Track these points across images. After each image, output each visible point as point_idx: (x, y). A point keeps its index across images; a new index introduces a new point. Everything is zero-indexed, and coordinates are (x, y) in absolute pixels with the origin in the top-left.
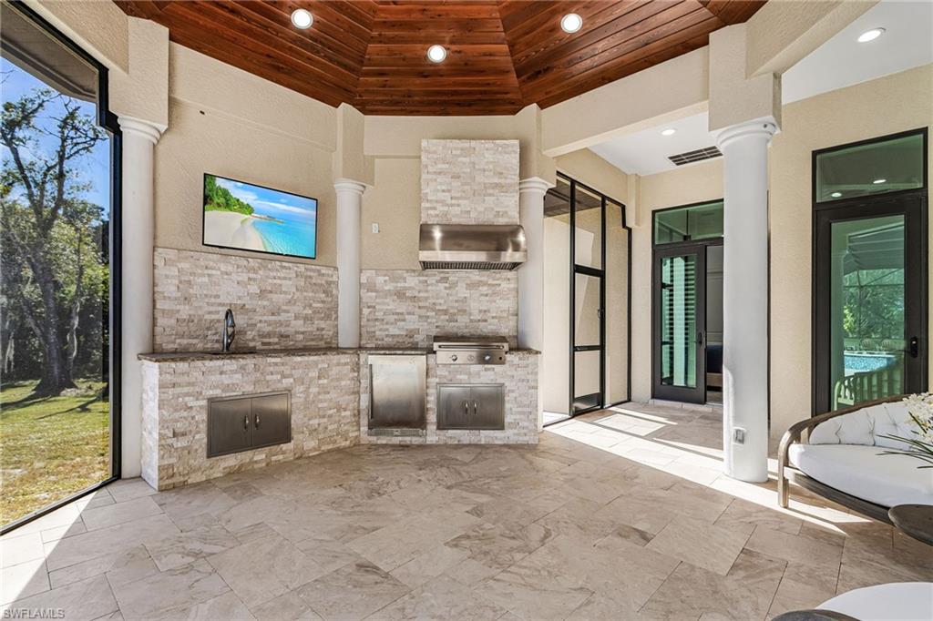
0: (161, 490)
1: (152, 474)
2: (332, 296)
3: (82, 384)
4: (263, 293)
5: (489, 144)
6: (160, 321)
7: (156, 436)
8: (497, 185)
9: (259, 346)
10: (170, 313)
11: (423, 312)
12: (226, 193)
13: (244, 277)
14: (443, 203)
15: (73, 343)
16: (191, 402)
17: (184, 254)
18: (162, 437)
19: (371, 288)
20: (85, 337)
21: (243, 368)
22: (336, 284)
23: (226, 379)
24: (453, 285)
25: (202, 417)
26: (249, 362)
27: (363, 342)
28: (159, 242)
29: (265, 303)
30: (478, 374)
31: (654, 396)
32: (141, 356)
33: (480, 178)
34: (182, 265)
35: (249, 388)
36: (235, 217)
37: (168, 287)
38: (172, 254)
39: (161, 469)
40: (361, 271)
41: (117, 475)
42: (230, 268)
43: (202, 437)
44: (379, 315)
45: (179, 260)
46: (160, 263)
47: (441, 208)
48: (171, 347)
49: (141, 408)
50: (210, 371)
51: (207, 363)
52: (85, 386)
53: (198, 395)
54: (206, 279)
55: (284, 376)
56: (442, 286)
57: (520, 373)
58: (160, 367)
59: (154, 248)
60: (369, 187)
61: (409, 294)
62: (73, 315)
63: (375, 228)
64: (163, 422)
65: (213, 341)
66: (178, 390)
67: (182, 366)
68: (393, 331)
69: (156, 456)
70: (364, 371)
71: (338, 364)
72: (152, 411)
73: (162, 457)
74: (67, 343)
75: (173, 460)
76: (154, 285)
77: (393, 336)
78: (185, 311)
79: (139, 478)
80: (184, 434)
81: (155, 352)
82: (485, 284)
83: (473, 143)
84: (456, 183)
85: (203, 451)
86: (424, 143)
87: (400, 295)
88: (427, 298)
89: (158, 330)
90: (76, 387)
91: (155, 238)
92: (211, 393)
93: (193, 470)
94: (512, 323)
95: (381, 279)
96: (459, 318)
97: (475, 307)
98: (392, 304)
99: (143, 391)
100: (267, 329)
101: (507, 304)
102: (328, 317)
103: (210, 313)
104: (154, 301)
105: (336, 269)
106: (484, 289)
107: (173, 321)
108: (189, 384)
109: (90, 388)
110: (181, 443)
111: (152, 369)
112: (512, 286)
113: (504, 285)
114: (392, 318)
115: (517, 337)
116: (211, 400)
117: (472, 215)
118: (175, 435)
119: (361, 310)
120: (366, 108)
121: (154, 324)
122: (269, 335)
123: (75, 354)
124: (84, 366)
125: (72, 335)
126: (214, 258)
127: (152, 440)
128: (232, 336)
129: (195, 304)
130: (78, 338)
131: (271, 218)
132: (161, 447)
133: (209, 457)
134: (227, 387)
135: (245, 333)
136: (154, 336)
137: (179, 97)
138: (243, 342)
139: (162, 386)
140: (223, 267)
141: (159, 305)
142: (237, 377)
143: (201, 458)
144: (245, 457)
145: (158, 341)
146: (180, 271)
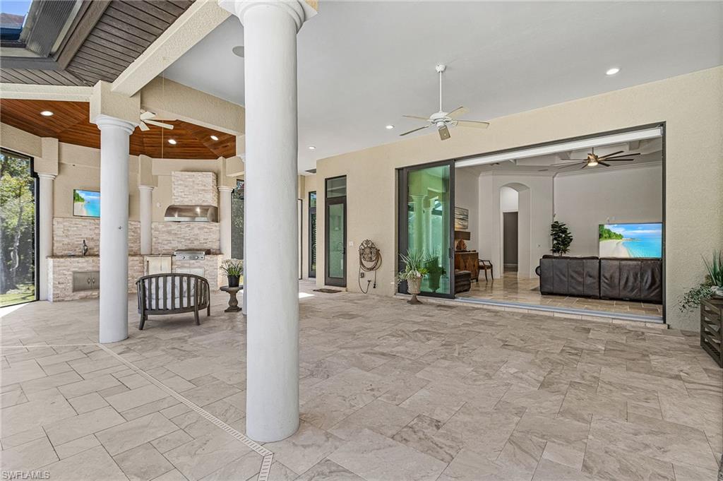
0: (54, 301)
1: (51, 297)
2: (137, 233)
3: (23, 288)
5: (200, 174)
6: (56, 245)
7: (52, 284)
8: (203, 190)
10: (60, 242)
11: (179, 240)
14: (181, 197)
15: (15, 259)
16: (66, 272)
17: (65, 219)
18: (54, 283)
19: (157, 230)
20: (25, 256)
21: (87, 261)
22: (140, 228)
23: (80, 265)
24: (193, 228)
25: (70, 278)
26: (91, 259)
27: (153, 252)
28: (55, 216)
30: (193, 264)
31: (309, 277)
32: (47, 257)
33: (196, 187)
34: (65, 224)
35: (90, 269)
37: (59, 232)
38: (60, 220)
39: (54, 294)
40: (152, 222)
41: (38, 299)
42: (86, 224)
43: (70, 285)
44: (160, 241)
45: (64, 222)
46: (55, 223)
47: (180, 199)
48: (60, 254)
49: (47, 275)
50: (74, 262)
51: (72, 259)
52: (24, 288)
53: (68, 270)
54: (75, 229)
56: (187, 229)
57: (210, 263)
58: (54, 262)
59: (53, 218)
60: (155, 187)
61: (173, 232)
62: (15, 240)
63: (158, 205)
64: (54, 279)
65: (78, 252)
66: (60, 268)
67: (62, 260)
68: (166, 247)
69: (52, 290)
70: (146, 263)
71: (132, 260)
72: (50, 275)
73: (54, 291)
74: (11, 260)
75: (59, 292)
76: (53, 231)
77: (166, 250)
78: (66, 241)
79: (46, 299)
80: (63, 283)
81: (53, 256)
82: (206, 228)
83: (193, 173)
84: (187, 189)
85: (71, 290)
86: (173, 173)
87: (169, 232)
88: (180, 234)
89: (55, 248)
90: (18, 289)
91: (53, 214)
92: (74, 269)
93: (66, 296)
94: (217, 244)
95: (161, 226)
96: (195, 242)
97: (202, 238)
98: (166, 237)
99: (48, 269)
101: (216, 236)
102: (136, 242)
103: (77, 241)
104: (53, 238)
105: (140, 222)
106: (206, 230)
107: (61, 244)
108: (65, 266)
109: (28, 289)
110: (61, 286)
111: (51, 260)
112: (218, 229)
113: (214, 228)
114: (166, 242)
115: (219, 250)
116: (75, 272)
117: (194, 201)
118: (59, 283)
119: (152, 240)
120: (152, 156)
121: (53, 246)
123: (17, 266)
124: (24, 276)
125: (14, 253)
126: (78, 221)
127: (51, 286)
128: (86, 250)
129: (71, 238)
130: (20, 257)
132: (54, 287)
133: (73, 292)
134: (80, 268)
135: (93, 249)
136: (53, 250)
137: (63, 162)
138: (91, 252)
139: (54, 266)
140: (83, 224)
141: (55, 239)
142: (85, 264)
143: (70, 292)
144: (89, 293)
145: (55, 251)
146: (64, 226)
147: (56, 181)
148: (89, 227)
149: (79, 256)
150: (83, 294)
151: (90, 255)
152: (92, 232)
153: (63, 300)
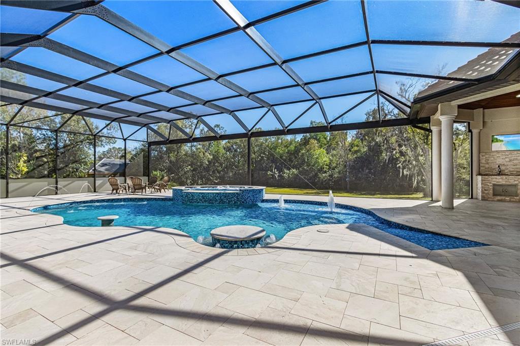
0: (482, 200)
1: (480, 198)
4: (510, 161)
6: (481, 168)
9: (509, 174)
10: (483, 167)
12: (497, 139)
13: (504, 157)
16: (488, 184)
17: (487, 154)
18: (482, 190)
21: (502, 178)
23: (497, 180)
25: (491, 187)
26: (504, 177)
29: (512, 163)
34: (486, 156)
35: (504, 183)
36: (499, 144)
37: (483, 161)
38: (483, 154)
39: (482, 196)
41: (472, 198)
42: (500, 155)
43: (491, 192)
46: (481, 156)
48: (484, 173)
49: (477, 185)
50: (493, 178)
53: (490, 183)
54: (493, 159)
55: (515, 181)
58: (482, 178)
59: (480, 153)
64: (482, 187)
65: (495, 172)
66: (486, 181)
67: (487, 177)
69: (481, 194)
72: (480, 185)
75: (485, 195)
76: (479, 161)
78: (487, 166)
79: (477, 199)
80: (487, 190)
81: (479, 174)
91: (480, 151)
92: (494, 183)
93: (489, 198)
99: (477, 182)
100: (512, 170)
103: (494, 166)
107: (484, 168)
108: (488, 181)
110: (486, 192)
111: (480, 178)
116: (494, 185)
118: (485, 190)
121: (480, 169)
122: (513, 171)
126: (495, 154)
127: (480, 191)
128: (500, 171)
129: (490, 164)
131: (508, 142)
132: (482, 192)
133: (493, 196)
134: (498, 182)
135: (504, 171)
136: (479, 171)
137: (485, 120)
138: (503, 173)
139: (482, 180)
140: (498, 155)
141: (481, 165)
142: (501, 180)
143: (491, 196)
144: (503, 198)
145: (481, 172)
146: (486, 158)
147: (481, 132)
148: (501, 157)
149: (496, 175)
150: (499, 198)
151: (502, 175)
152: (503, 160)
153: (487, 200)
